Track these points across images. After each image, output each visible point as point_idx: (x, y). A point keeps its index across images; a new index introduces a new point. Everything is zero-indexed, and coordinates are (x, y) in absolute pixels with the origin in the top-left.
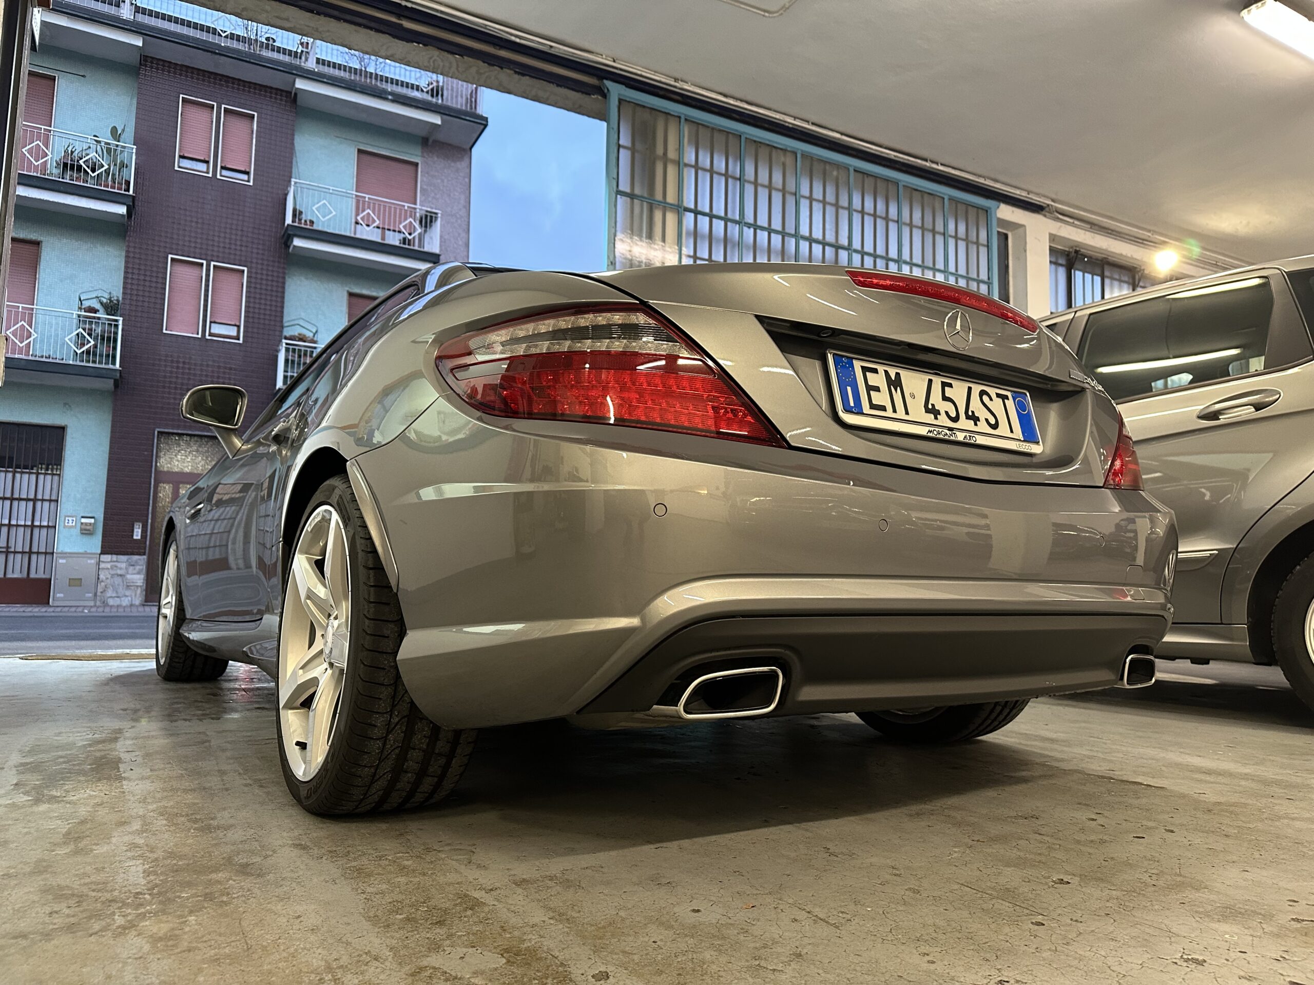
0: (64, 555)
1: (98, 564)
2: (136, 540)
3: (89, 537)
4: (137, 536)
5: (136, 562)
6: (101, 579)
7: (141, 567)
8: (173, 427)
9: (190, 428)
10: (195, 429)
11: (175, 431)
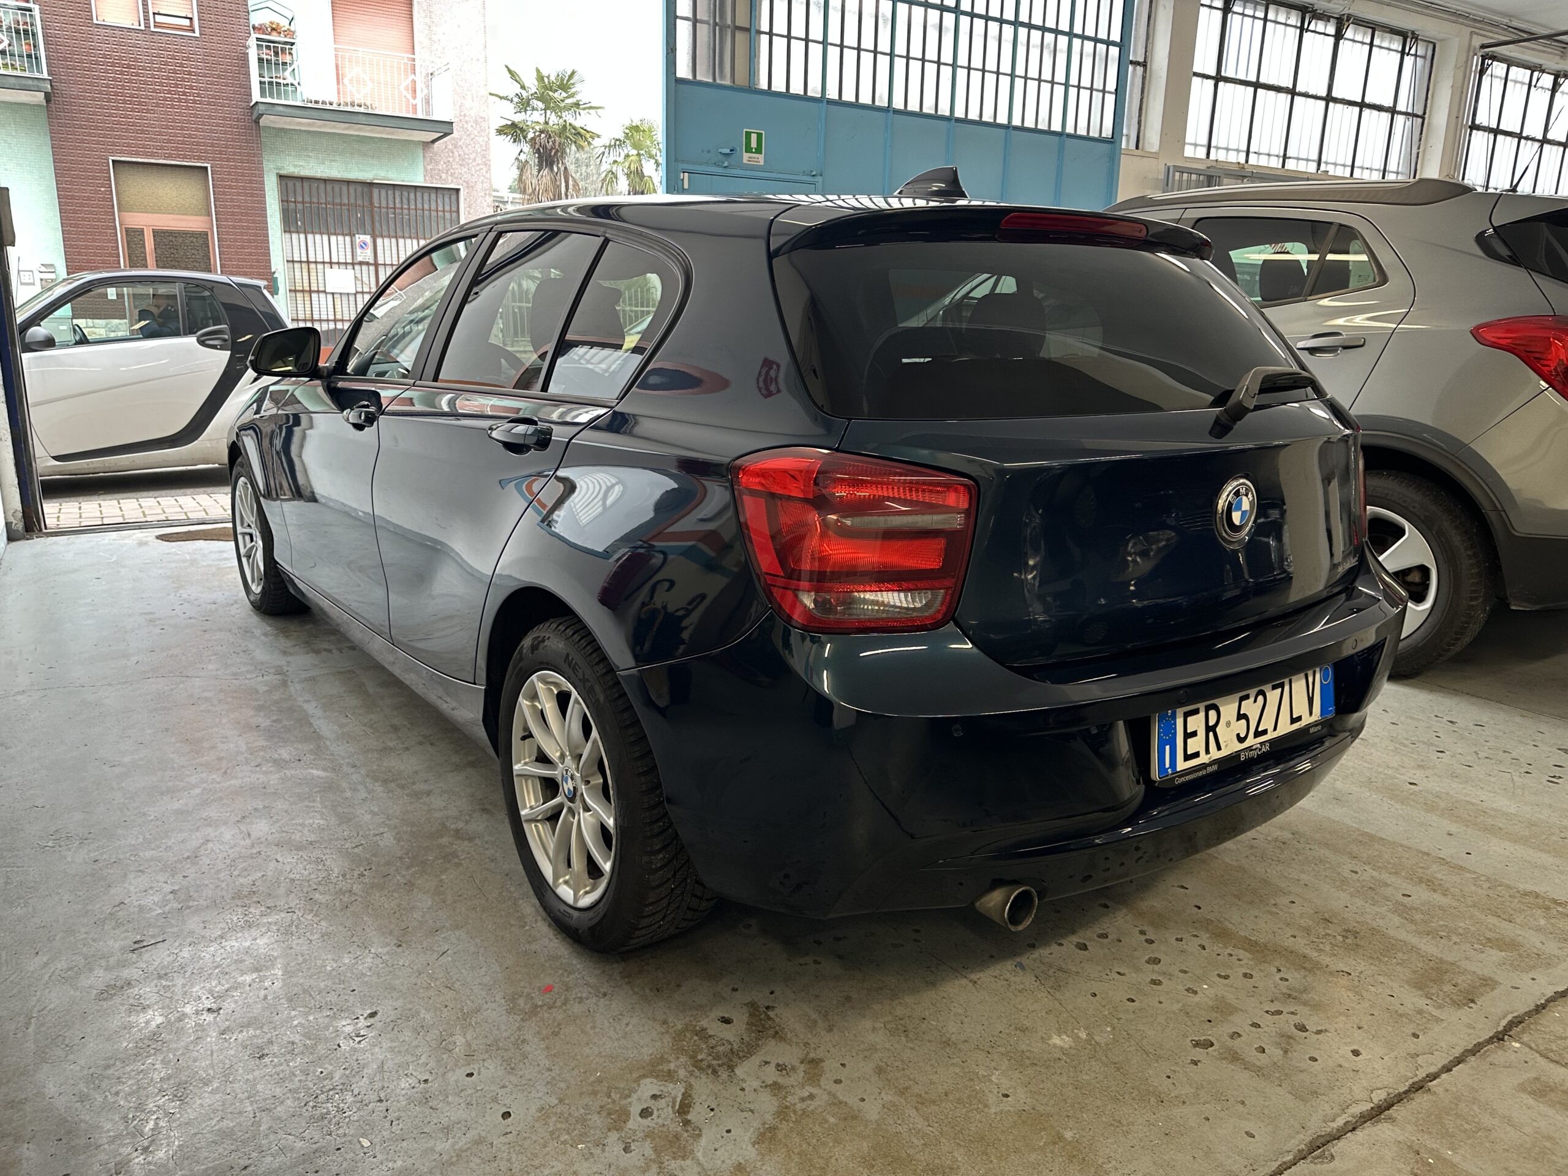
8: (131, 154)
9: (152, 155)
10: (159, 156)
11: (134, 160)
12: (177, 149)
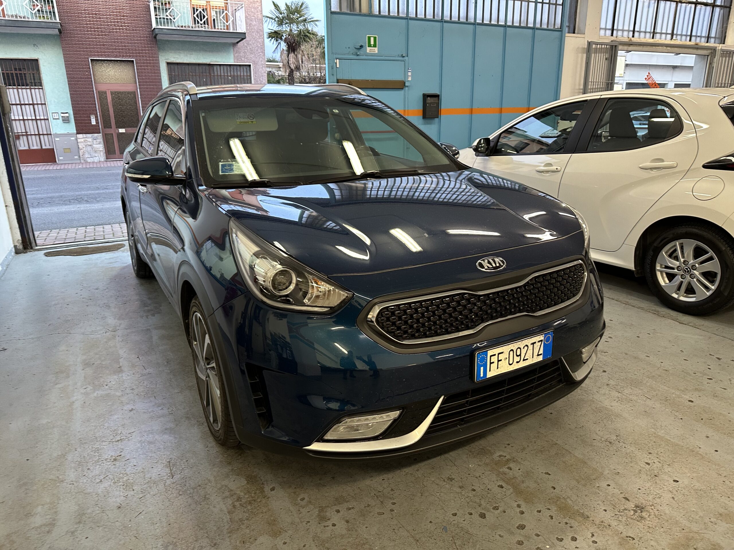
0: (57, 135)
1: (77, 139)
3: (68, 124)
4: (94, 122)
5: (96, 137)
6: (80, 149)
7: (99, 140)
8: (99, 56)
9: (108, 56)
10: (111, 56)
11: (100, 59)
12: (119, 53)
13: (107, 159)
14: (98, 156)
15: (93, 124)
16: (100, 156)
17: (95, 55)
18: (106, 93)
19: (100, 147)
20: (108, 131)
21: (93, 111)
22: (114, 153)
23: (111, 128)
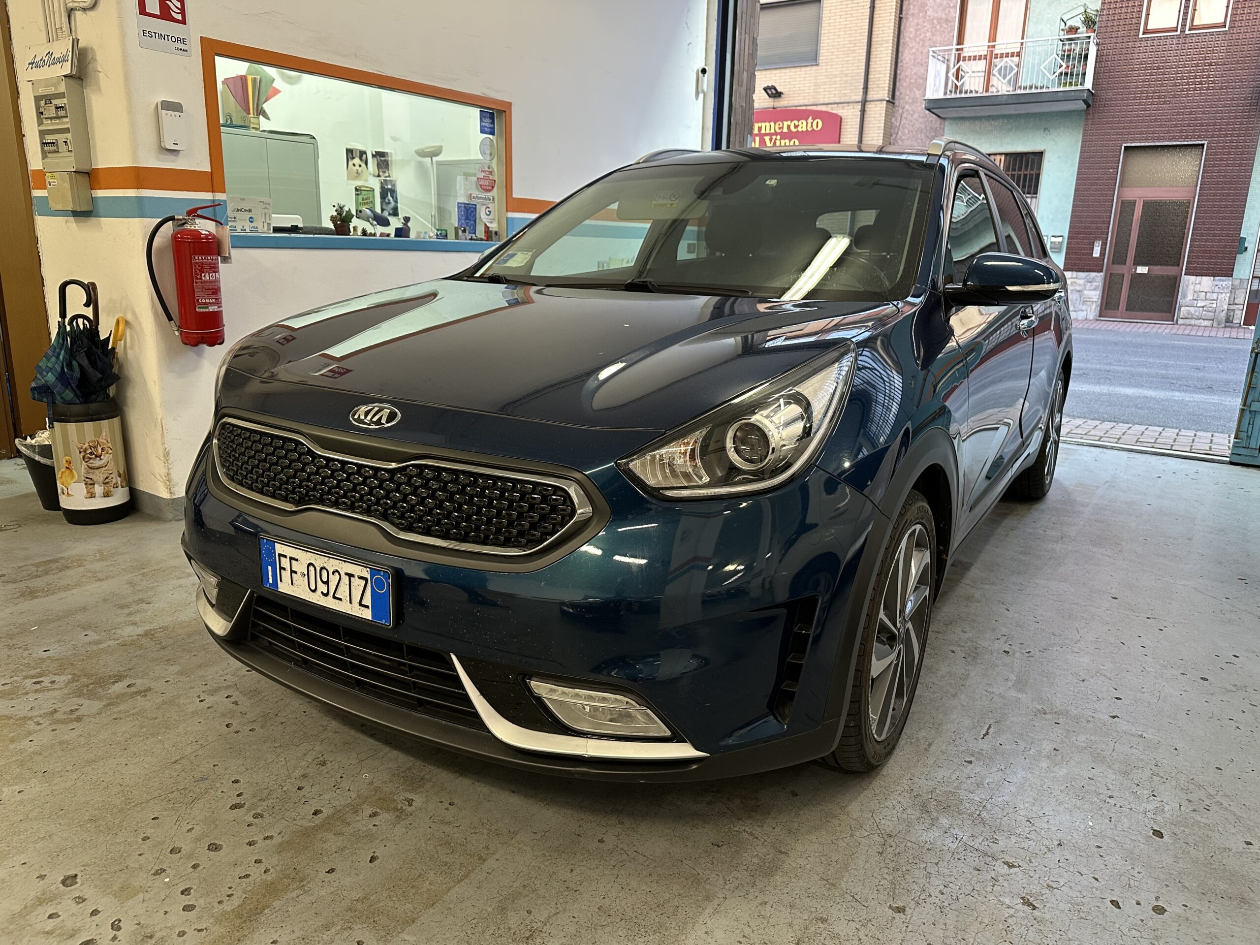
2: (1095, 258)
3: (1057, 254)
4: (1096, 253)
5: (1094, 278)
7: (1097, 284)
8: (1140, 140)
9: (1159, 139)
10: (1164, 139)
11: (1142, 144)
12: (1181, 131)
13: (1100, 316)
14: (1087, 310)
15: (1094, 255)
16: (1089, 310)
17: (1133, 140)
18: (1135, 202)
19: (1095, 295)
20: (1118, 269)
21: (1102, 233)
22: (1117, 307)
23: (1125, 264)
